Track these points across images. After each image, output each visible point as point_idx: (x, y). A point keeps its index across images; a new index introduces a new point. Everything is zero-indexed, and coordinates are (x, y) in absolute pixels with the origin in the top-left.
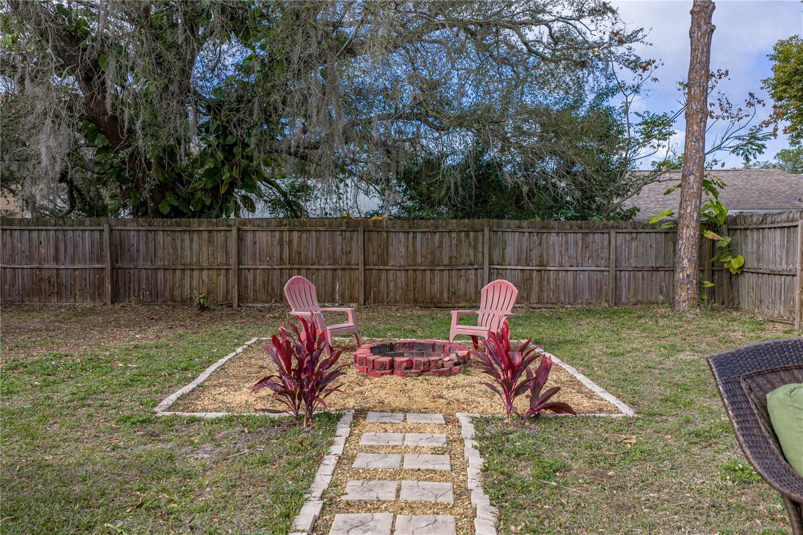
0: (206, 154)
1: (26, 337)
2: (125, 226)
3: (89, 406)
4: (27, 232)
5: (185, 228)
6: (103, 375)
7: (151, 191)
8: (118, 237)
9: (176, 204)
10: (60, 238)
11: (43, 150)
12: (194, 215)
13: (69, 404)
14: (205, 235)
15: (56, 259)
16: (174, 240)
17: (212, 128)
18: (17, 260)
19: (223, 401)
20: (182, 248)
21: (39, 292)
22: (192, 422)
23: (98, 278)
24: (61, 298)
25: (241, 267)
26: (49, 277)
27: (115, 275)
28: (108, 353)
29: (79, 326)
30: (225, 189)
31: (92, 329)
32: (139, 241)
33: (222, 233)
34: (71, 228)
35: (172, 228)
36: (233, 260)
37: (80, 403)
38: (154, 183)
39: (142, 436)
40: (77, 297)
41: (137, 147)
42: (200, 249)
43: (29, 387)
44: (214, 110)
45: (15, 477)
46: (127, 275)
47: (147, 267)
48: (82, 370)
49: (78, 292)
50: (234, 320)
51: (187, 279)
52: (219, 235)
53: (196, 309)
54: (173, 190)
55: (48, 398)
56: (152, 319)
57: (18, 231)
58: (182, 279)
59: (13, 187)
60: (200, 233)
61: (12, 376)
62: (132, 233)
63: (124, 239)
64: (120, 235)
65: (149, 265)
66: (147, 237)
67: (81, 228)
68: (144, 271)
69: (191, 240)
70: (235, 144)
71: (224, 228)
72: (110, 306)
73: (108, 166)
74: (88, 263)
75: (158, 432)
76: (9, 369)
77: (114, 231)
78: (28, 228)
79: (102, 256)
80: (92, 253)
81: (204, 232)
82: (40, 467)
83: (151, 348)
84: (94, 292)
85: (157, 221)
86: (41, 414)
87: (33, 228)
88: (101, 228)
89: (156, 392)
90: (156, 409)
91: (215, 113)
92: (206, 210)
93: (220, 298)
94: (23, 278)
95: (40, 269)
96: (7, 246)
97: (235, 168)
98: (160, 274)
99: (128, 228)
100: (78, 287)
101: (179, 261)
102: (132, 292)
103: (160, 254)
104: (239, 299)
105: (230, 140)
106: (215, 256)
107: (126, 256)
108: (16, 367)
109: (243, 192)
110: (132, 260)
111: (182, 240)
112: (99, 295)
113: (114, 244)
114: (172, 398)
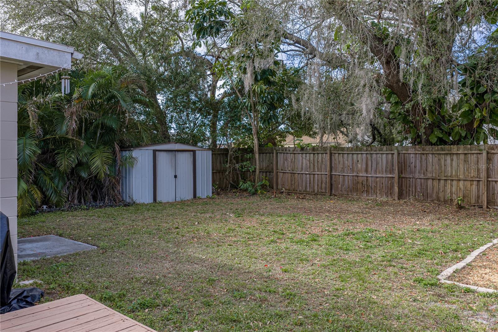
0: (462, 101)
1: (351, 216)
2: (407, 151)
3: (394, 266)
4: (351, 154)
5: (447, 152)
6: (400, 247)
7: (425, 128)
8: (403, 158)
9: (441, 136)
10: (369, 158)
11: (364, 107)
12: (453, 143)
13: (381, 263)
14: (462, 157)
15: (366, 171)
16: (439, 160)
17: (468, 83)
18: (345, 171)
19: (489, 280)
20: (445, 166)
21: (357, 190)
22: (468, 292)
23: (390, 183)
24: (369, 194)
25: (490, 179)
26: (362, 181)
27: (400, 182)
28: (400, 232)
29: (380, 212)
30: (477, 124)
31: (388, 215)
32: (416, 161)
33: (475, 155)
34: (375, 152)
35: (438, 152)
36: (483, 175)
37: (388, 263)
38: (428, 123)
39: (433, 295)
40: (378, 194)
41: (417, 101)
42: (458, 166)
43: (357, 248)
44: (469, 70)
45: (357, 306)
46: (408, 182)
47: (421, 177)
48: (386, 241)
49: (378, 191)
50: (485, 218)
51: (449, 186)
52: (472, 157)
53: (455, 207)
54: (439, 127)
55: (369, 257)
56: (425, 212)
57: (347, 154)
58: (445, 186)
59: (342, 129)
60: (458, 155)
61: (347, 239)
62: (412, 155)
63: (407, 159)
64: (404, 157)
65: (422, 176)
66: (421, 158)
67: (381, 152)
68: (419, 180)
69: (452, 160)
70: (486, 92)
71: (476, 152)
72: (397, 201)
73: (398, 114)
74: (384, 173)
75: (443, 295)
76: (345, 235)
77: (400, 154)
78: (351, 152)
79: (393, 169)
80: (387, 167)
81: (461, 155)
82: (370, 303)
83: (429, 232)
84: (388, 192)
85: (428, 147)
86: (366, 267)
87: (354, 152)
88: (393, 152)
89: (437, 264)
90: (439, 277)
91: (470, 72)
92: (462, 140)
93: (473, 201)
94: (348, 182)
95: (357, 176)
96: (341, 163)
97: (484, 109)
98: (430, 182)
99: (409, 152)
100: (378, 189)
101: (443, 174)
102: (411, 193)
103: (430, 169)
104: (488, 203)
105: (482, 90)
106: (470, 171)
107: (408, 170)
108: (348, 235)
109: (491, 126)
110: (411, 172)
111: (445, 160)
112: (391, 193)
113: (400, 162)
114: (449, 271)
